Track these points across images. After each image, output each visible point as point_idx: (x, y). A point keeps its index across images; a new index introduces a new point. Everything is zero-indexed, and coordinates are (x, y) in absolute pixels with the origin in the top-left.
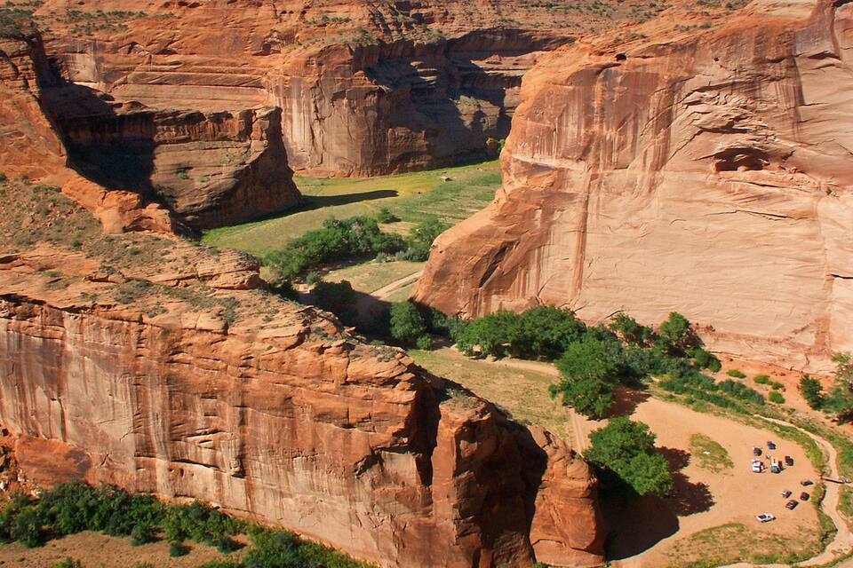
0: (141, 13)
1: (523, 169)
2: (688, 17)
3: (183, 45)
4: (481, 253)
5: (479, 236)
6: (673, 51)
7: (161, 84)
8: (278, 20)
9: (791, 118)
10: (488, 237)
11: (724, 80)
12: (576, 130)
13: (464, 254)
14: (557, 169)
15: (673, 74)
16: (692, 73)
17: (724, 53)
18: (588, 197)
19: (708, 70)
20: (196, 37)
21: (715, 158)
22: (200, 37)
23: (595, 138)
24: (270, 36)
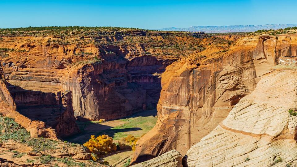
0: (12, 49)
1: (167, 111)
2: (217, 48)
3: (30, 64)
4: (155, 146)
5: (154, 139)
6: (215, 61)
7: (21, 80)
8: (65, 54)
9: (253, 82)
10: (157, 139)
11: (232, 70)
12: (184, 94)
13: (149, 146)
14: (179, 110)
15: (215, 70)
16: (221, 69)
17: (231, 61)
18: (190, 120)
19: (226, 67)
20: (34, 60)
21: (230, 100)
22: (36, 60)
23: (191, 97)
24: (62, 60)
